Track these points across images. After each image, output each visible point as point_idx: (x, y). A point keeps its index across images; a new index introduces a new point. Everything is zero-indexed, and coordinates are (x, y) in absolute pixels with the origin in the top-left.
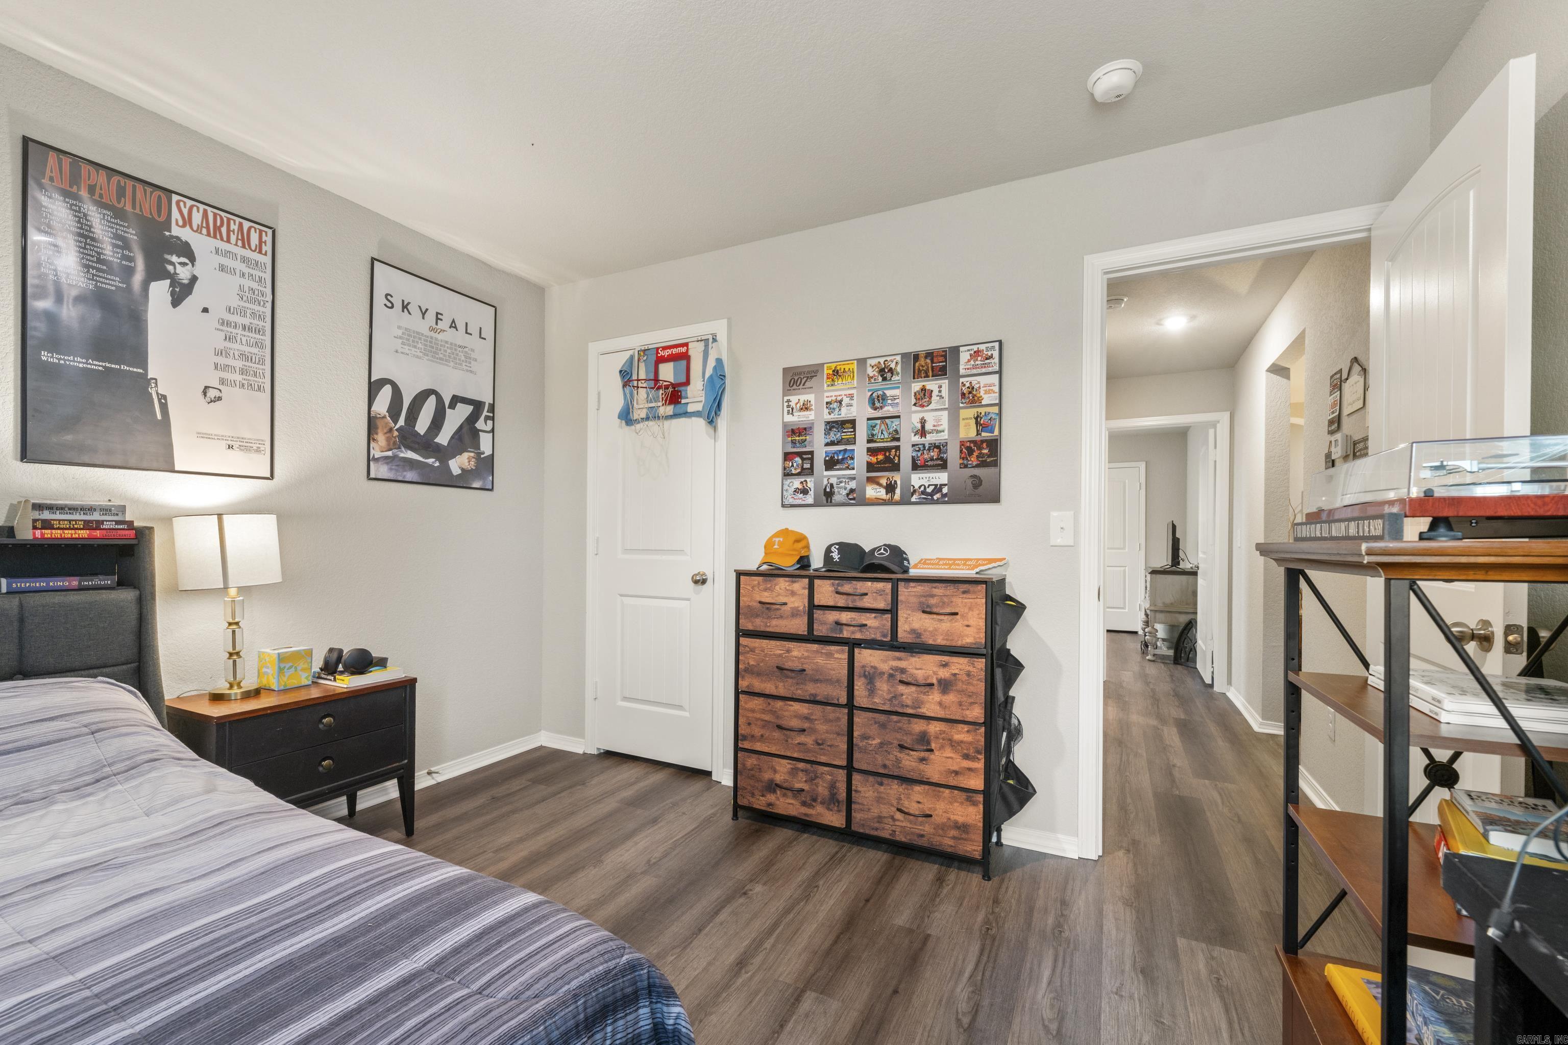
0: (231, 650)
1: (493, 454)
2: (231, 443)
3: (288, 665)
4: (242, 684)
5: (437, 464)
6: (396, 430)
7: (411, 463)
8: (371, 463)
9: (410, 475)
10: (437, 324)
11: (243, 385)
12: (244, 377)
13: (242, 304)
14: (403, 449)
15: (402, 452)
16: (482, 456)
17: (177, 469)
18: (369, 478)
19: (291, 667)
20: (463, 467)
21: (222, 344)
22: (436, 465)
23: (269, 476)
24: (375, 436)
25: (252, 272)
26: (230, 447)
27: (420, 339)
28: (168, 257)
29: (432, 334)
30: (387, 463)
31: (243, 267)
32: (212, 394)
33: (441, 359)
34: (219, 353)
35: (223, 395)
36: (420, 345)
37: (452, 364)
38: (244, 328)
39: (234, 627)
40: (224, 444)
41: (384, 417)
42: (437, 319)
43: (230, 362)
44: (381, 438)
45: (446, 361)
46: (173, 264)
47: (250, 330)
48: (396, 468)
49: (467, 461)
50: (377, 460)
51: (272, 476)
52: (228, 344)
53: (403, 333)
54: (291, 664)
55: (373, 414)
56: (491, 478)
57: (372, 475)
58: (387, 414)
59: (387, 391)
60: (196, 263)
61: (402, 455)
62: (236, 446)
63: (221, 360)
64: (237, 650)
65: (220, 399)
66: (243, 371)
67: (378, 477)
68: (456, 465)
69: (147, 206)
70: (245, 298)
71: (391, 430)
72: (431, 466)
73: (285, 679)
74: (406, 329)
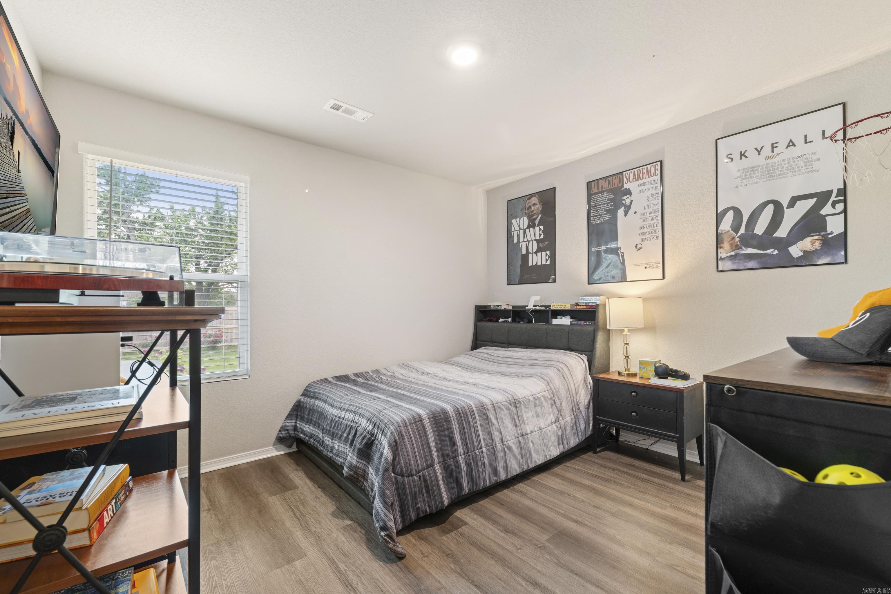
0: (626, 355)
1: (845, 233)
2: (646, 266)
3: (643, 367)
4: (630, 370)
5: (776, 252)
6: (737, 237)
7: (750, 257)
8: (719, 262)
9: (751, 264)
10: (773, 152)
11: (650, 239)
12: (651, 235)
13: (649, 203)
14: (744, 248)
15: (743, 250)
16: (830, 236)
17: (627, 280)
18: (718, 271)
19: (644, 368)
20: (806, 249)
21: (641, 224)
22: (774, 253)
23: (662, 278)
24: (722, 245)
25: (652, 186)
26: (646, 268)
27: (757, 170)
28: (623, 198)
29: (769, 161)
30: (731, 260)
31: (649, 186)
32: (639, 246)
33: (778, 175)
34: (641, 228)
35: (642, 246)
36: (757, 174)
37: (790, 174)
38: (650, 213)
39: (626, 345)
40: (643, 267)
41: (728, 231)
42: (773, 147)
43: (645, 230)
44: (726, 245)
45: (783, 174)
46: (624, 200)
47: (652, 213)
48: (738, 261)
49: (810, 244)
50: (722, 259)
51: (664, 278)
52: (644, 223)
53: (741, 173)
54: (644, 366)
55: (719, 232)
56: (843, 253)
57: (720, 269)
58: (730, 229)
59: (730, 215)
60: (632, 195)
61: (743, 252)
62: (648, 266)
63: (642, 231)
64: (628, 355)
65: (641, 248)
66: (650, 233)
67: (724, 269)
68: (795, 251)
69: (616, 183)
70: (650, 200)
71: (733, 238)
72: (770, 255)
73: (642, 373)
74: (744, 169)
